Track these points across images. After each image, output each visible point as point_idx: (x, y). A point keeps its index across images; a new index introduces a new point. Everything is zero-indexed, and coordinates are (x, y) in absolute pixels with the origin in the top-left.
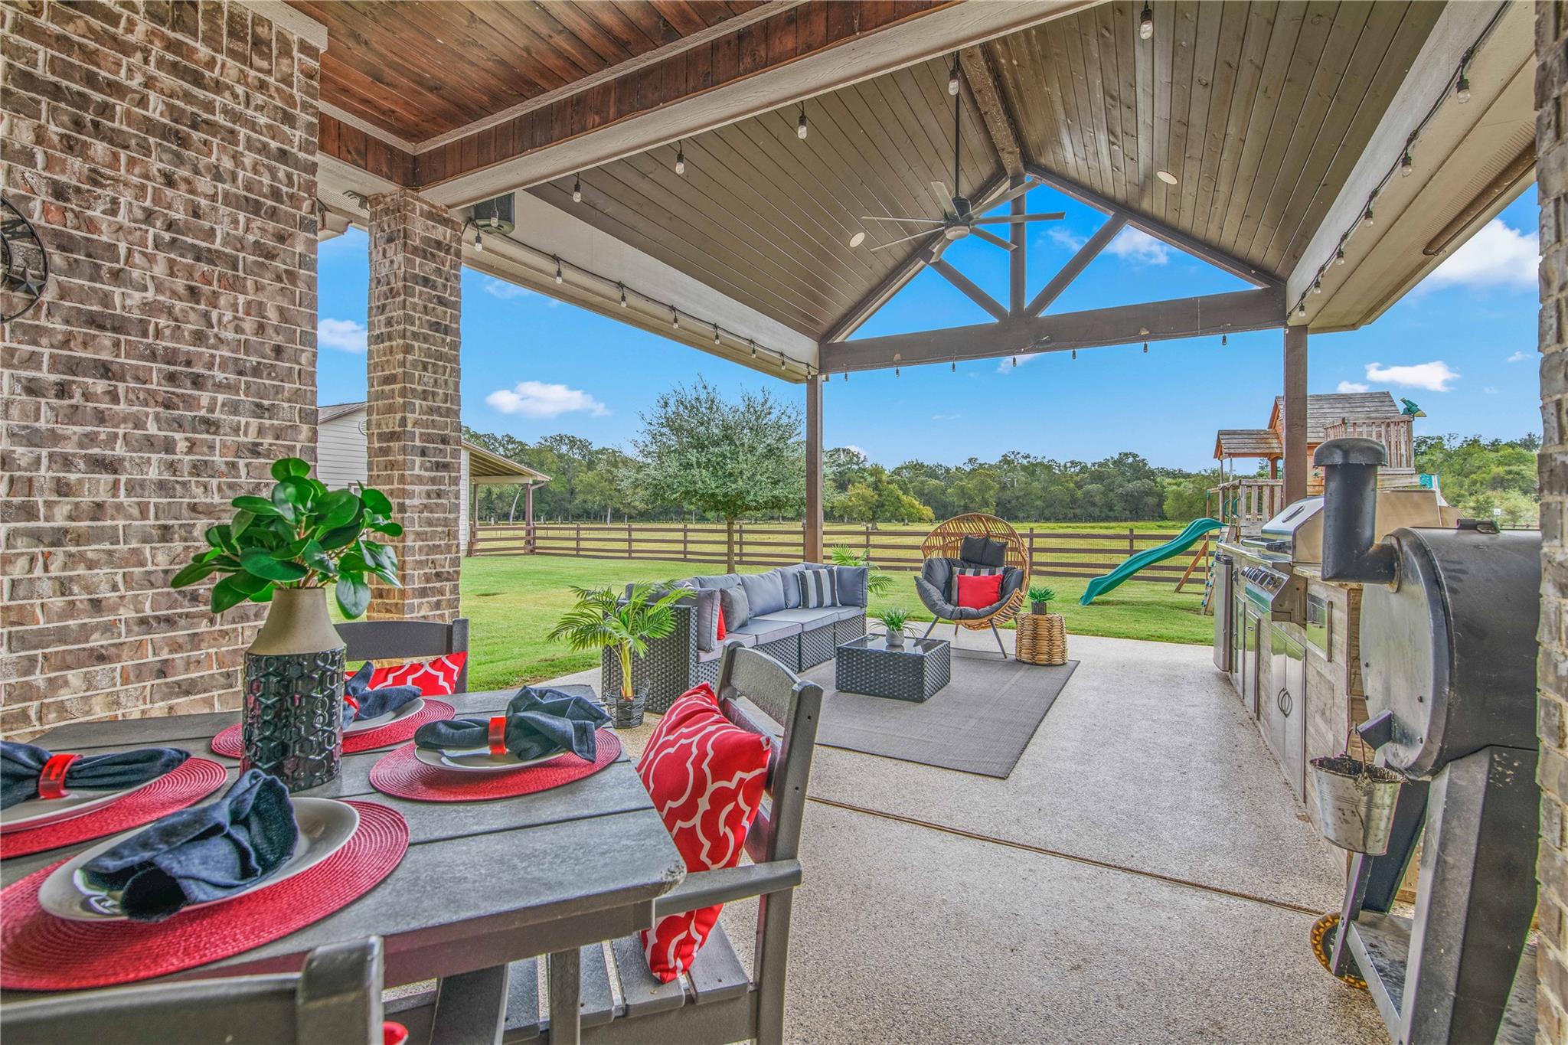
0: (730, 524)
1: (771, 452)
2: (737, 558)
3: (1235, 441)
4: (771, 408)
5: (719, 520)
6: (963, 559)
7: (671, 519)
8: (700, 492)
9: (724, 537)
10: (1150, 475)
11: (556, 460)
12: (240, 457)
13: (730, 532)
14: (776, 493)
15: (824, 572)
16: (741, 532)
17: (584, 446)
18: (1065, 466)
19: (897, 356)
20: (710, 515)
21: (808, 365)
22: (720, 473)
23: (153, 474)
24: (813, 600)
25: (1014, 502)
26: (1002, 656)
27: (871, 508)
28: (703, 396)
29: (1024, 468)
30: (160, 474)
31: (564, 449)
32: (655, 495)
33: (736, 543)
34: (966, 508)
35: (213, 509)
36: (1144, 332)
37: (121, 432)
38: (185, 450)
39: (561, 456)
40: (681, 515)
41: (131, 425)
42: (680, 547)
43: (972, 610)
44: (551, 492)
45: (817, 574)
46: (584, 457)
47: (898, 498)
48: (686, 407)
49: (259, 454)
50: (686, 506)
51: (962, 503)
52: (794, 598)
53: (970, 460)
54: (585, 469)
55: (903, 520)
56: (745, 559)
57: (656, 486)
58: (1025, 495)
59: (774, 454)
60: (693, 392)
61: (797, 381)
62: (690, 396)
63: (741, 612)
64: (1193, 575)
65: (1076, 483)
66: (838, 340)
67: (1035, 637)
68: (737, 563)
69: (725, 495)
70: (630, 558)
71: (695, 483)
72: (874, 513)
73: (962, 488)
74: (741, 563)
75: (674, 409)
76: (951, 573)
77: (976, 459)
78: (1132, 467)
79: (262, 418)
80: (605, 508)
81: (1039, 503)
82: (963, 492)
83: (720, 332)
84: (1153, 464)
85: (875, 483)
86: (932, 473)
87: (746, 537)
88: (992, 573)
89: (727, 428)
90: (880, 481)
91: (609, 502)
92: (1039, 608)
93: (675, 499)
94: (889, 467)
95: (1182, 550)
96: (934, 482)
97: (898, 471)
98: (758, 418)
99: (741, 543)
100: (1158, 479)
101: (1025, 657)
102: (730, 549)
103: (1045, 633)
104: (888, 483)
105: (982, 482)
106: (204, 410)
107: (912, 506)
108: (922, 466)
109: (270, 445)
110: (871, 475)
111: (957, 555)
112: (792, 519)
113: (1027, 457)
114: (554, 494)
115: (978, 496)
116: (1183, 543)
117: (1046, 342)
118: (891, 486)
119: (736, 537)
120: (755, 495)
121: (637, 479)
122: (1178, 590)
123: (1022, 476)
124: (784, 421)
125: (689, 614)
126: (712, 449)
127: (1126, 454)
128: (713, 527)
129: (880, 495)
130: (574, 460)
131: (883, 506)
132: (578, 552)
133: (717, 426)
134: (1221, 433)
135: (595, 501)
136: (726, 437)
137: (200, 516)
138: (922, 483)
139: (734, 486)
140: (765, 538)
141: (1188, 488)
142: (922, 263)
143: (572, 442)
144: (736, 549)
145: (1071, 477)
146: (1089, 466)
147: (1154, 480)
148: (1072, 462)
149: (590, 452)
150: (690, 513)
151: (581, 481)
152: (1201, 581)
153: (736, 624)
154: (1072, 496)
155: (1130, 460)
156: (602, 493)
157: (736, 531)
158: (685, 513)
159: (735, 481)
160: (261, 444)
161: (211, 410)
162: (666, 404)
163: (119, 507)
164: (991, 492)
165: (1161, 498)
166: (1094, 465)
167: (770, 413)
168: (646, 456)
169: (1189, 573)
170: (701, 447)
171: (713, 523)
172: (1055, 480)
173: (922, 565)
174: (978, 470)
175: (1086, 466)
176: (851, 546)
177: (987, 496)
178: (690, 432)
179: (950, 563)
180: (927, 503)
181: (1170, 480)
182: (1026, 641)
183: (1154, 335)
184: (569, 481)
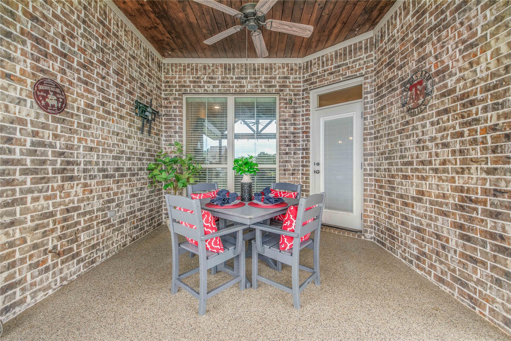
12: (488, 133)
23: (458, 147)
30: (460, 146)
35: (478, 160)
37: (449, 132)
38: (468, 135)
41: (452, 129)
49: (496, 129)
79: (498, 110)
106: (474, 115)
109: (503, 123)
137: (474, 163)
160: (498, 124)
161: (477, 114)
163: (449, 161)
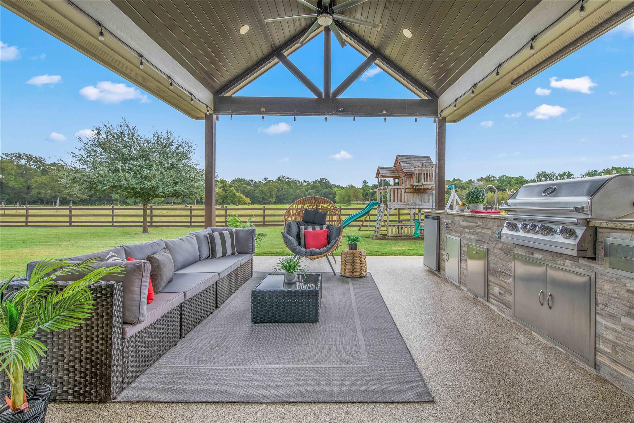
0: (145, 205)
1: (173, 166)
2: (149, 224)
3: (384, 171)
4: (172, 142)
5: (136, 203)
6: (304, 221)
7: (104, 204)
8: (124, 186)
9: (141, 212)
10: (331, 187)
11: (15, 168)
13: (145, 210)
14: (176, 188)
15: (226, 233)
16: (151, 209)
17: (39, 161)
18: (302, 182)
19: (263, 109)
20: (129, 201)
21: (207, 106)
22: (139, 176)
24: (219, 253)
25: (283, 196)
26: (333, 274)
27: (221, 198)
28: (126, 131)
29: (287, 183)
31: (23, 162)
32: (90, 188)
33: (149, 216)
34: (263, 198)
36: (385, 112)
39: (19, 166)
40: (111, 201)
42: (110, 219)
43: (317, 250)
44: (10, 187)
45: (222, 235)
46: (39, 167)
47: (234, 194)
48: (114, 137)
50: (115, 196)
51: (262, 197)
52: (206, 252)
53: (265, 179)
54: (40, 175)
55: (236, 204)
56: (153, 224)
57: (90, 182)
58: (287, 194)
59: (175, 167)
60: (119, 128)
61: (197, 118)
62: (116, 129)
63: (168, 271)
64: (365, 224)
65: (306, 189)
66: (228, 95)
67: (353, 263)
68: (149, 226)
69: (142, 189)
70: (70, 226)
71: (120, 181)
72: (223, 200)
73: (262, 190)
74: (151, 226)
75: (104, 136)
76: (299, 230)
77: (267, 178)
78: (324, 183)
80: (55, 197)
81: (292, 197)
82: (262, 192)
83: (143, 60)
84: (332, 183)
85: (223, 187)
86: (248, 183)
87: (155, 212)
88: (321, 229)
89: (142, 150)
90: (226, 186)
91: (58, 194)
92: (353, 247)
93: (105, 190)
94: (229, 180)
95: (367, 214)
96: (249, 187)
97: (233, 182)
98: (163, 148)
99: (151, 216)
100: (333, 189)
101: (347, 274)
102: (145, 219)
103: (358, 260)
104: (229, 187)
105: (270, 188)
107: (241, 197)
108: (244, 180)
110: (221, 183)
111: (300, 219)
112: (179, 203)
113: (288, 178)
114: (13, 189)
115: (268, 194)
116: (366, 212)
117: (341, 111)
118: (231, 189)
119: (149, 212)
120: (163, 189)
121: (75, 178)
122: (359, 230)
123: (286, 186)
124: (180, 150)
125: (112, 291)
126: (132, 162)
127: (323, 179)
128: (132, 207)
129: (226, 192)
130: (31, 169)
131: (227, 197)
132: (26, 224)
133: (136, 149)
134: (379, 168)
135: (47, 193)
136: (143, 156)
138: (244, 187)
139: (149, 184)
140: (165, 212)
141: (343, 191)
142: (276, 60)
143: (29, 158)
144: (149, 219)
145: (304, 187)
146: (310, 182)
147: (332, 189)
148: (304, 181)
149: (43, 165)
150: (117, 200)
151: (36, 181)
152: (374, 226)
153: (163, 284)
154: (304, 194)
155: (324, 181)
156: (52, 188)
157: (148, 209)
158: (113, 200)
159: (150, 181)
162: (99, 133)
164: (274, 192)
165: (335, 194)
166: (312, 182)
167: (172, 145)
168: (82, 163)
169: (363, 223)
170: (125, 161)
171: (132, 205)
172: (298, 188)
173: (284, 223)
174: (268, 182)
175: (309, 183)
176: (239, 216)
177: (272, 194)
178: (117, 151)
179: (298, 223)
180: (247, 196)
181: (336, 189)
182: (348, 266)
183: (389, 114)
184: (26, 181)
